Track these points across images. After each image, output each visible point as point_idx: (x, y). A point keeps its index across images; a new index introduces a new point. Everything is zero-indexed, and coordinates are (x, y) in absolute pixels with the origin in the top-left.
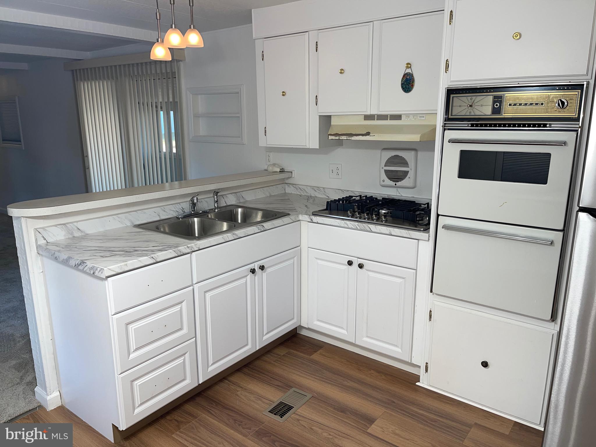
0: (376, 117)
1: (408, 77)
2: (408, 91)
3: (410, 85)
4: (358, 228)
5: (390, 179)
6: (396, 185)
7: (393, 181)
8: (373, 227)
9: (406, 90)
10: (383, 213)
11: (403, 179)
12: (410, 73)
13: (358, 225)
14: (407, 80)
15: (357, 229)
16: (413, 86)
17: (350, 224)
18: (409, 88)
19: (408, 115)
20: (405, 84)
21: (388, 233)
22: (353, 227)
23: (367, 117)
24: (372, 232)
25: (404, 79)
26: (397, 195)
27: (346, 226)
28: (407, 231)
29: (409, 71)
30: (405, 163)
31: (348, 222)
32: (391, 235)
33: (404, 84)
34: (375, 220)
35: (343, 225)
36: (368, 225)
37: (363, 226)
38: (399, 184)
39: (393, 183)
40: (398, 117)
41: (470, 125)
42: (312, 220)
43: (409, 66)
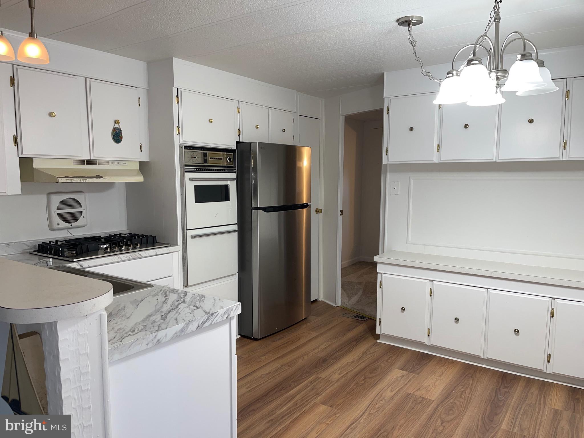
0: (85, 162)
1: (117, 131)
2: (118, 142)
3: (120, 138)
4: (131, 258)
5: (65, 221)
7: (69, 223)
8: (143, 253)
9: (116, 141)
12: (118, 128)
13: (130, 255)
14: (117, 133)
15: (130, 260)
16: (122, 138)
17: (123, 257)
18: (119, 140)
19: (113, 161)
20: (116, 136)
21: (155, 254)
22: (126, 259)
23: (76, 162)
24: (142, 257)
25: (115, 132)
26: (69, 236)
27: (120, 260)
28: (167, 248)
29: (117, 126)
30: (77, 204)
31: (121, 256)
32: (157, 255)
33: (115, 136)
35: (116, 260)
36: (138, 253)
37: (134, 255)
38: (74, 224)
39: (68, 225)
40: (106, 163)
41: (195, 169)
42: (82, 266)
43: (116, 122)
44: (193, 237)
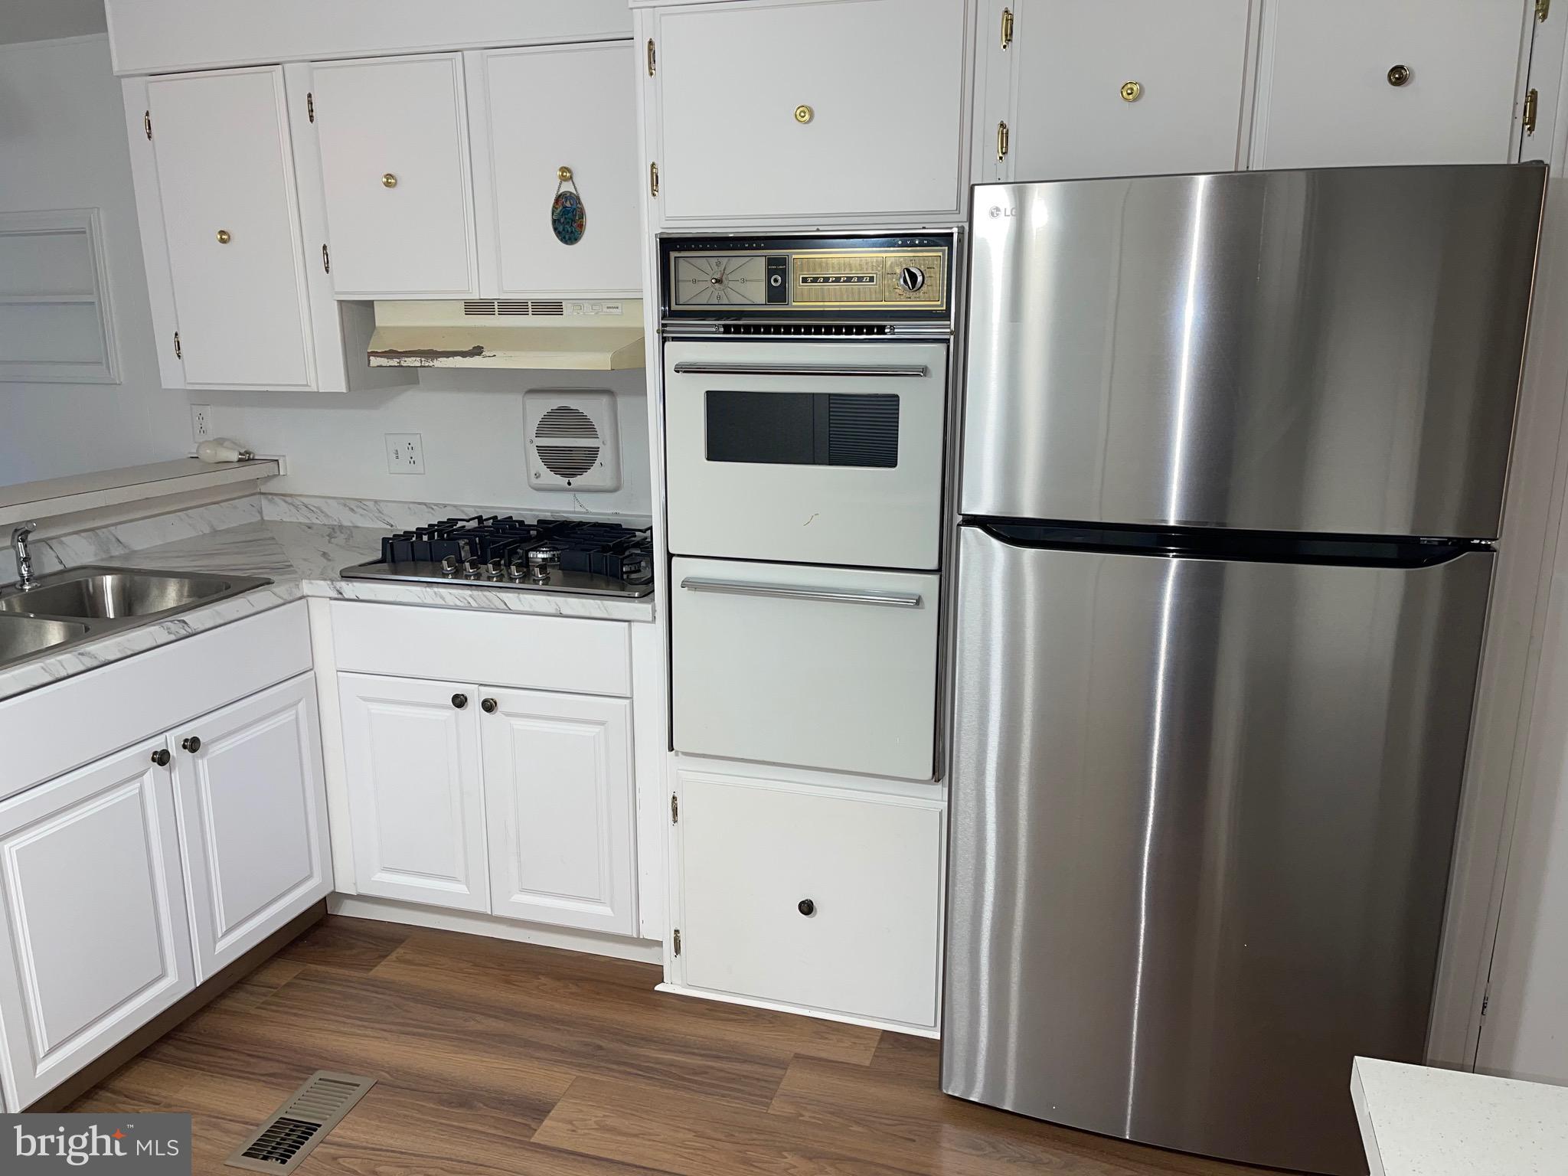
0: (496, 307)
1: (568, 204)
2: (570, 239)
3: (575, 225)
4: (474, 604)
5: (555, 469)
6: (569, 484)
7: (563, 475)
8: (511, 599)
9: (564, 238)
10: (541, 560)
11: (586, 469)
12: (571, 193)
13: (471, 596)
14: (565, 211)
15: (469, 608)
16: (581, 226)
17: (451, 595)
18: (572, 232)
19: (578, 303)
20: (562, 220)
21: (552, 611)
22: (458, 603)
23: (474, 307)
24: (510, 611)
25: (559, 210)
26: (576, 510)
27: (441, 602)
28: (599, 602)
29: (567, 187)
30: (585, 427)
31: (443, 591)
32: (561, 615)
33: (559, 220)
34: (516, 579)
35: (429, 601)
36: (498, 594)
37: (485, 599)
38: (577, 481)
39: (562, 481)
40: (554, 308)
41: (722, 330)
42: (341, 593)
43: (566, 174)
44: (692, 584)
